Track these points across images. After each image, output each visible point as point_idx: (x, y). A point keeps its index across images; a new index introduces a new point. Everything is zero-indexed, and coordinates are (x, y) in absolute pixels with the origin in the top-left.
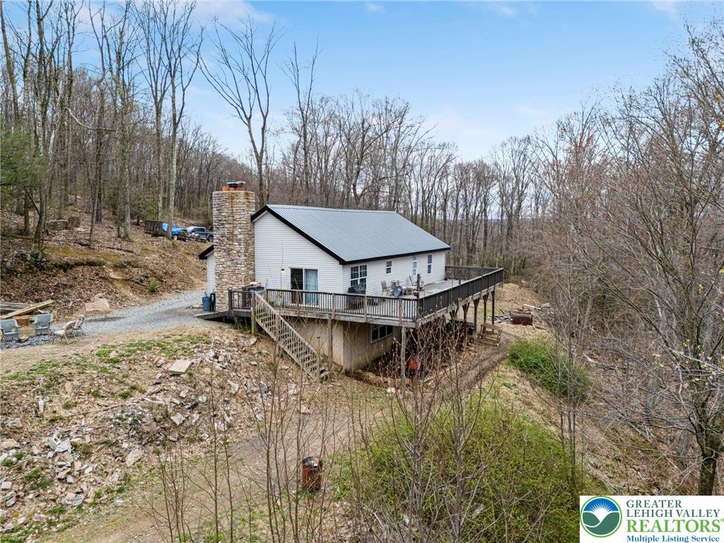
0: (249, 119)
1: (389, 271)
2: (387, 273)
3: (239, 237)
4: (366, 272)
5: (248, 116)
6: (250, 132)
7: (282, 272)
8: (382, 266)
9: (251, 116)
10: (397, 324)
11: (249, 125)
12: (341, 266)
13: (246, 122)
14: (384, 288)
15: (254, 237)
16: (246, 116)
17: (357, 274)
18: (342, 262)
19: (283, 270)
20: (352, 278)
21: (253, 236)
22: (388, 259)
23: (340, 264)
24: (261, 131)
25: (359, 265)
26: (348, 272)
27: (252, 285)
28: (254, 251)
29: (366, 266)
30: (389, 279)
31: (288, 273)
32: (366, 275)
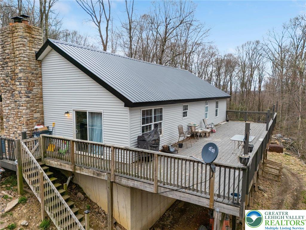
0: (99, 23)
1: (185, 114)
2: (184, 116)
3: (20, 75)
4: (161, 116)
5: (99, 21)
6: (100, 30)
7: (67, 115)
8: (178, 110)
9: (100, 21)
10: (205, 203)
11: (99, 27)
12: (127, 109)
13: (98, 24)
14: (181, 133)
15: (41, 77)
16: (97, 21)
17: (151, 118)
18: (128, 104)
19: (68, 113)
20: (143, 124)
21: (39, 76)
22: (185, 102)
23: (126, 106)
24: (106, 29)
25: (153, 108)
26: (138, 116)
27: (36, 129)
28: (42, 93)
29: (161, 109)
30: (185, 123)
31: (72, 117)
32: (161, 119)
